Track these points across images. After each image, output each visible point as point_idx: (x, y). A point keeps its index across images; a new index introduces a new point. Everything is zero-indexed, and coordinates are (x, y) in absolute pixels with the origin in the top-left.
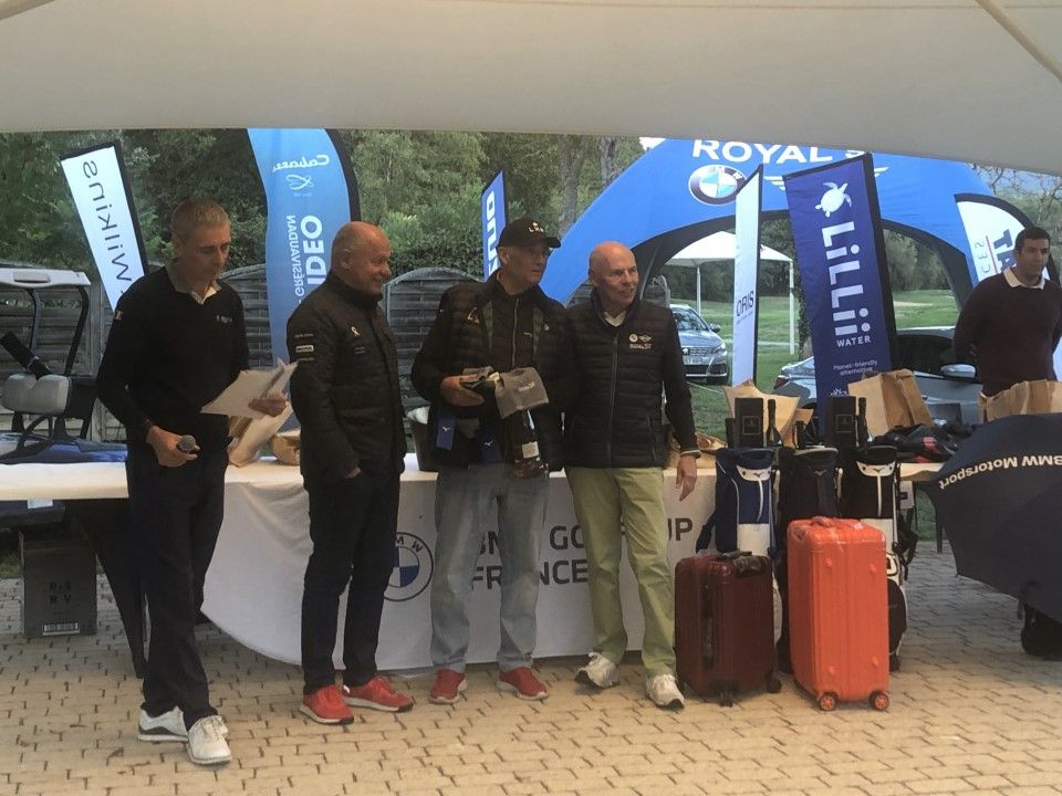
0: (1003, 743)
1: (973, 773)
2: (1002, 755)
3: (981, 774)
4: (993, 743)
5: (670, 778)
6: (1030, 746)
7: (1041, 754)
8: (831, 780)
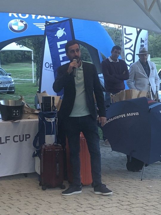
0: (127, 193)
1: (120, 201)
2: (127, 197)
3: (123, 202)
4: (124, 194)
5: (35, 209)
6: (134, 194)
7: (138, 196)
8: (82, 206)
